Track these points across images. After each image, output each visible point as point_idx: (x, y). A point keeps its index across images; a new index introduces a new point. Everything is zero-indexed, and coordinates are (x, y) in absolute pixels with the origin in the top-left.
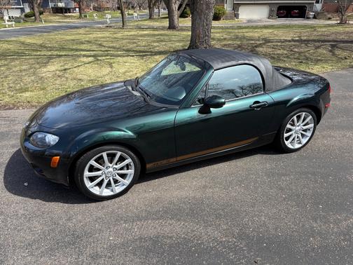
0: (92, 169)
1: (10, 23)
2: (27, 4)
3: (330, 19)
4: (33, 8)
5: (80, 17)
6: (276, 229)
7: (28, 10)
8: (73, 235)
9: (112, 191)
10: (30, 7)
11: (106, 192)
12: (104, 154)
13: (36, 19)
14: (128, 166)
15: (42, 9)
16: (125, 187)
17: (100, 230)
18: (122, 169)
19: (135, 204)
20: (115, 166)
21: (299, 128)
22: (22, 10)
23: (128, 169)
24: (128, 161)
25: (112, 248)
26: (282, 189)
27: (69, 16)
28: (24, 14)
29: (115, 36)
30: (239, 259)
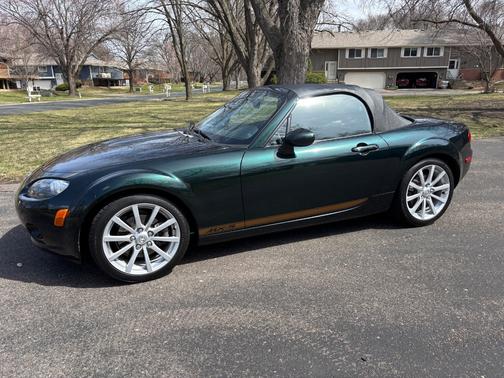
0: (115, 230)
1: (34, 96)
2: (60, 75)
3: (470, 88)
4: (67, 79)
5: (131, 91)
6: (397, 317)
7: (60, 82)
8: (78, 325)
9: (146, 268)
10: (63, 77)
11: (137, 270)
12: (135, 208)
13: (70, 93)
14: (170, 231)
15: (80, 81)
16: (165, 263)
17: (122, 319)
18: (161, 234)
19: (180, 288)
20: (150, 229)
21: (429, 188)
22: (53, 82)
23: (170, 235)
24: (172, 221)
25: (136, 342)
26: (405, 269)
27: (116, 90)
28: (55, 87)
29: (175, 108)
30: (337, 356)
